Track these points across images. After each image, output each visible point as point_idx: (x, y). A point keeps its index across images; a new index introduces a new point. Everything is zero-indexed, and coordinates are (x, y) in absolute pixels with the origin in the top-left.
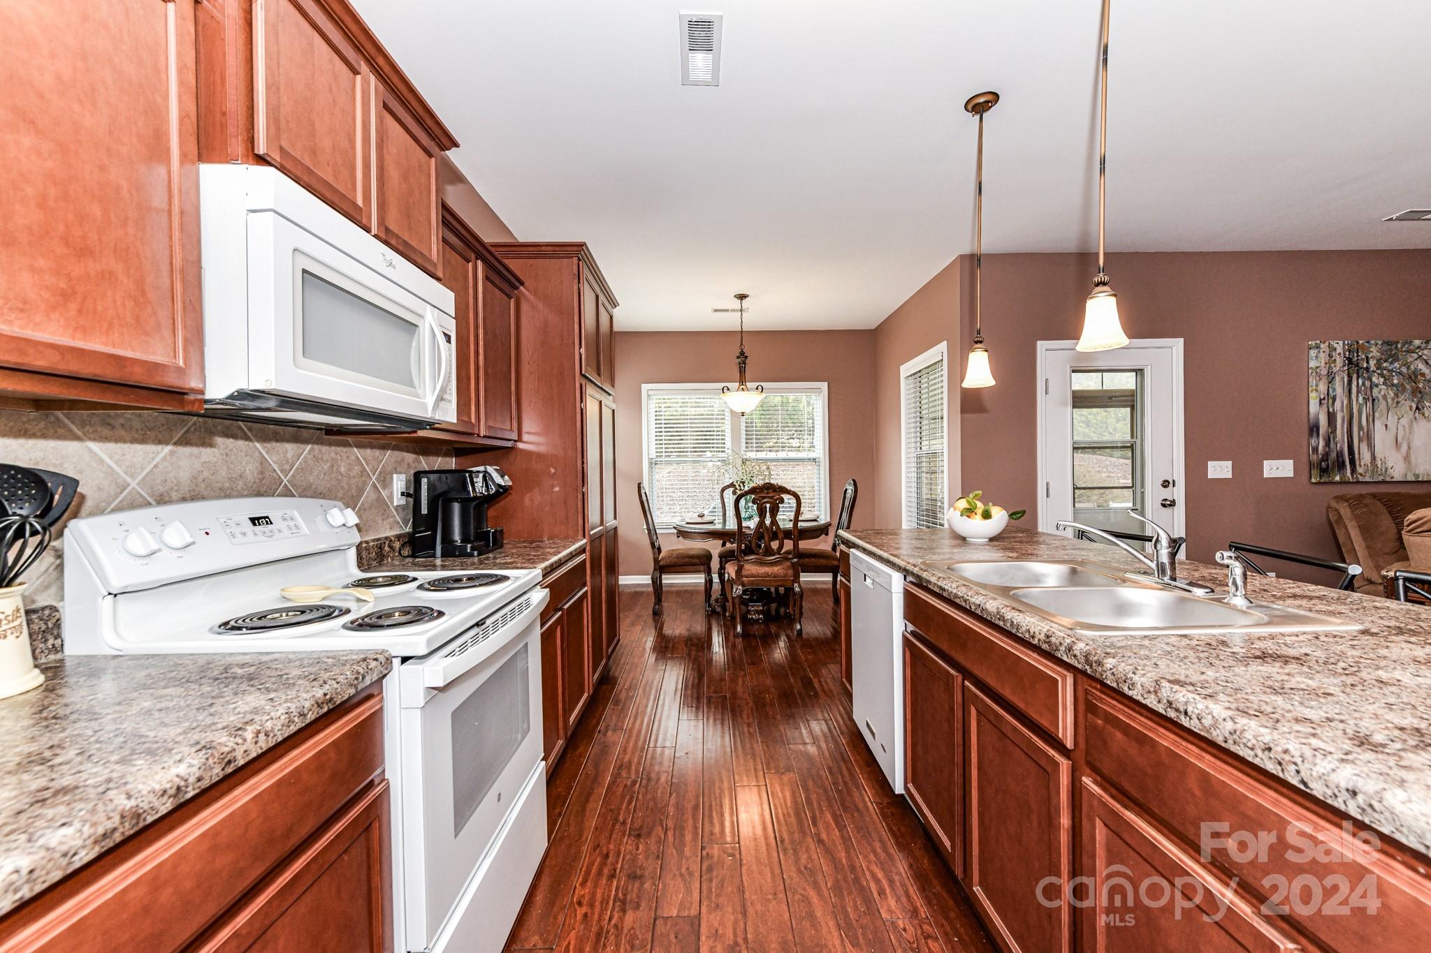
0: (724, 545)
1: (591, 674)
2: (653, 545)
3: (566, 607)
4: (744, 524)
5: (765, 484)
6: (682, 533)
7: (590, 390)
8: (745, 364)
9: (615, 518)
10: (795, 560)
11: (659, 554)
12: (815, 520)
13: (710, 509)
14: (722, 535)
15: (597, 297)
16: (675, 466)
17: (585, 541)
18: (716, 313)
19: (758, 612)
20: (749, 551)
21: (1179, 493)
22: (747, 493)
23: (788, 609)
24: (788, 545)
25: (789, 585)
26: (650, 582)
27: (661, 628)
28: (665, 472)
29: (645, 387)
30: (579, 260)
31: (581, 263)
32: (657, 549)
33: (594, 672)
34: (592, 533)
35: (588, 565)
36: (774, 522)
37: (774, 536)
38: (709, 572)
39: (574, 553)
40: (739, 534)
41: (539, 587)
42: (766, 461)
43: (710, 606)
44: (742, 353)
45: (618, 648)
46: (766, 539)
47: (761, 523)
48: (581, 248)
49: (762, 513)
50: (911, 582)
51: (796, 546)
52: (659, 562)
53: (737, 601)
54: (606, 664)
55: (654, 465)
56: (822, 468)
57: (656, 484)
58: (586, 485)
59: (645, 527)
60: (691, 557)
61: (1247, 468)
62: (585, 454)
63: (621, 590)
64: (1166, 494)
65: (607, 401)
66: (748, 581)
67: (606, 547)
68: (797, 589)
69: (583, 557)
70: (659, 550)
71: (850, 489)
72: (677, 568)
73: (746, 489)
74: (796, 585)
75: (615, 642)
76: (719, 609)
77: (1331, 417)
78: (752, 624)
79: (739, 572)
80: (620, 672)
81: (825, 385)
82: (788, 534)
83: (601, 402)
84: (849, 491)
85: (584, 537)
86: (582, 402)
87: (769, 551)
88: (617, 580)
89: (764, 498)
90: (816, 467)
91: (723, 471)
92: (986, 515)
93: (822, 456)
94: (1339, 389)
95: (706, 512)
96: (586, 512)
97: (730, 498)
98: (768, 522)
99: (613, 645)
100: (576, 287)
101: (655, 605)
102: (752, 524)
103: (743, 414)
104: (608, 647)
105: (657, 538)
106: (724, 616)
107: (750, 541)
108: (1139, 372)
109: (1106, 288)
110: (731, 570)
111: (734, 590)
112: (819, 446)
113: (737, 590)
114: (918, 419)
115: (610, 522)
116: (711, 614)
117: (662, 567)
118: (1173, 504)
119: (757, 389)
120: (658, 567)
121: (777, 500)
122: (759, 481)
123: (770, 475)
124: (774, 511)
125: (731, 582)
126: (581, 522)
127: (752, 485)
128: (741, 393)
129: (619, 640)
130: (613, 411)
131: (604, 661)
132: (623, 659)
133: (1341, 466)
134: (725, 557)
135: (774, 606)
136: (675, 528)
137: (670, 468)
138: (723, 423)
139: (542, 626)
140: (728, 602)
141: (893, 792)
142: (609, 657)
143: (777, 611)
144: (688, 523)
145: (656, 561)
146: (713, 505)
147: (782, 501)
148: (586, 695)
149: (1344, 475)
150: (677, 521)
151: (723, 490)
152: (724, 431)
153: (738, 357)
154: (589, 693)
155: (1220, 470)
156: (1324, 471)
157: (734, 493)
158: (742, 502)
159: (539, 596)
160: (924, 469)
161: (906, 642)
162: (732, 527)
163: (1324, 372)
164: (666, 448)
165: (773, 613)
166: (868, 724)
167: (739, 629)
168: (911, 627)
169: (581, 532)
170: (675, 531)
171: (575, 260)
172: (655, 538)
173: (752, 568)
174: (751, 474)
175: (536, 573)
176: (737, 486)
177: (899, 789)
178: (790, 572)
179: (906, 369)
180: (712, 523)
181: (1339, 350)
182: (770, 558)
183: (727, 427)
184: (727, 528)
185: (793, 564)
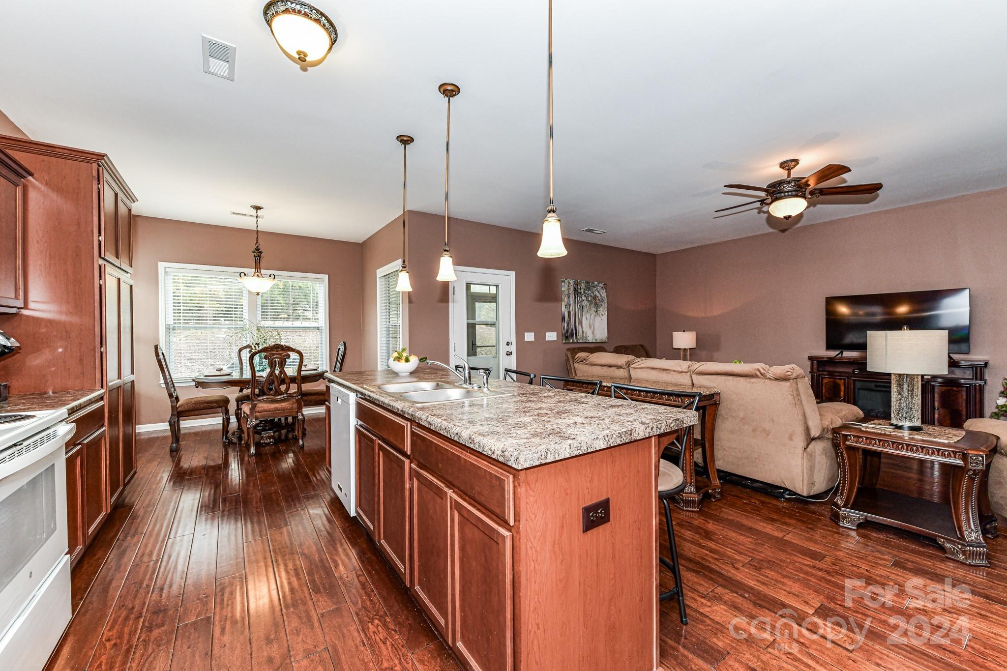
0: (241, 390)
1: (108, 498)
2: (171, 395)
3: (85, 442)
4: (257, 374)
5: (275, 345)
6: (199, 384)
7: (109, 269)
8: (260, 257)
9: (132, 373)
10: (299, 397)
11: (177, 403)
12: (316, 370)
13: (229, 365)
14: (240, 384)
15: (116, 195)
16: (193, 331)
17: (103, 391)
18: (234, 215)
19: (270, 438)
20: (262, 393)
21: (513, 348)
22: (259, 352)
23: (295, 432)
24: (293, 388)
25: (294, 415)
26: (169, 428)
27: (179, 461)
28: (182, 336)
29: (162, 265)
30: (99, 166)
31: (101, 169)
32: (175, 399)
33: (112, 495)
34: (110, 384)
35: (106, 410)
36: (282, 372)
37: (283, 382)
38: (227, 412)
39: (93, 400)
40: (253, 381)
41: (64, 422)
42: (277, 328)
43: (227, 438)
44: (257, 249)
45: (133, 481)
46: (276, 383)
47: (272, 374)
48: (102, 158)
49: (272, 365)
50: (360, 397)
51: (299, 388)
52: (177, 408)
53: (251, 430)
54: (123, 490)
55: (171, 330)
56: (324, 334)
57: (173, 347)
58: (104, 346)
59: (162, 381)
60: (211, 402)
61: (540, 336)
62: (104, 321)
63: (138, 438)
64: (508, 349)
65: (124, 277)
66: (261, 415)
67: (123, 396)
68: (300, 417)
69: (101, 403)
70: (177, 399)
71: (342, 348)
72: (196, 412)
73: (260, 348)
74: (300, 414)
75: (132, 472)
76: (235, 440)
77: (569, 313)
78: (264, 447)
79: (253, 409)
80: (136, 498)
81: (326, 277)
82: (293, 380)
83: (119, 280)
84: (341, 349)
85: (102, 387)
86: (100, 279)
87: (278, 392)
88: (134, 429)
89: (274, 355)
90: (318, 333)
91: (240, 335)
92: (407, 360)
93: (323, 325)
94: (572, 302)
95: (225, 368)
96: (104, 367)
97: (246, 355)
98: (277, 372)
99: (128, 478)
100: (95, 187)
101: (172, 443)
102: (264, 374)
103: (258, 294)
104: (125, 477)
105: (175, 390)
106: (240, 444)
107: (262, 387)
108: (497, 286)
109: (448, 253)
110: (246, 408)
111: (249, 422)
112: (321, 318)
113: (251, 422)
114: (388, 304)
115: (127, 377)
116: (228, 445)
117: (180, 413)
118: (511, 353)
119: (270, 276)
120: (176, 413)
121: (284, 356)
122: (271, 343)
123: (280, 339)
124: (282, 364)
125: (247, 418)
126: (98, 376)
127: (265, 345)
128: (256, 278)
129: (135, 473)
130: (131, 286)
131: (121, 488)
132: (139, 488)
133: (572, 335)
134: (240, 401)
135: (284, 432)
136: (194, 380)
137: (187, 333)
138: (240, 299)
139: (67, 453)
140: (244, 433)
141: (350, 516)
142: (125, 485)
143: (286, 436)
144: (206, 376)
145: (174, 408)
146: (232, 362)
147: (289, 356)
148: (104, 513)
149: (573, 340)
150: (195, 375)
151: (240, 350)
152: (242, 305)
153: (254, 252)
154: (106, 511)
155: (529, 337)
156: (567, 338)
157: (250, 352)
158: (257, 358)
159: (65, 430)
160: (391, 335)
161: (357, 431)
162: (248, 377)
163: (567, 293)
164: (184, 316)
165: (283, 437)
166: (339, 486)
167: (252, 450)
168: (360, 422)
169: (98, 384)
170: (194, 384)
171: (95, 166)
172: (173, 389)
173: (263, 406)
174: (265, 338)
175: (63, 411)
176: (253, 347)
177: (353, 514)
178: (295, 406)
179: (381, 272)
180: (230, 375)
181: (572, 284)
182: (277, 397)
183: (245, 301)
184: (244, 377)
185: (297, 400)
